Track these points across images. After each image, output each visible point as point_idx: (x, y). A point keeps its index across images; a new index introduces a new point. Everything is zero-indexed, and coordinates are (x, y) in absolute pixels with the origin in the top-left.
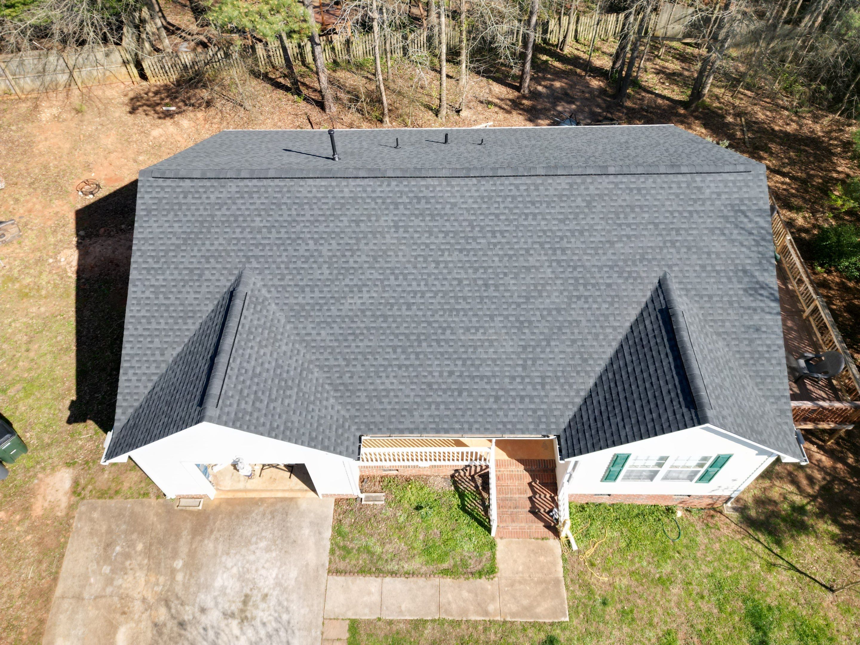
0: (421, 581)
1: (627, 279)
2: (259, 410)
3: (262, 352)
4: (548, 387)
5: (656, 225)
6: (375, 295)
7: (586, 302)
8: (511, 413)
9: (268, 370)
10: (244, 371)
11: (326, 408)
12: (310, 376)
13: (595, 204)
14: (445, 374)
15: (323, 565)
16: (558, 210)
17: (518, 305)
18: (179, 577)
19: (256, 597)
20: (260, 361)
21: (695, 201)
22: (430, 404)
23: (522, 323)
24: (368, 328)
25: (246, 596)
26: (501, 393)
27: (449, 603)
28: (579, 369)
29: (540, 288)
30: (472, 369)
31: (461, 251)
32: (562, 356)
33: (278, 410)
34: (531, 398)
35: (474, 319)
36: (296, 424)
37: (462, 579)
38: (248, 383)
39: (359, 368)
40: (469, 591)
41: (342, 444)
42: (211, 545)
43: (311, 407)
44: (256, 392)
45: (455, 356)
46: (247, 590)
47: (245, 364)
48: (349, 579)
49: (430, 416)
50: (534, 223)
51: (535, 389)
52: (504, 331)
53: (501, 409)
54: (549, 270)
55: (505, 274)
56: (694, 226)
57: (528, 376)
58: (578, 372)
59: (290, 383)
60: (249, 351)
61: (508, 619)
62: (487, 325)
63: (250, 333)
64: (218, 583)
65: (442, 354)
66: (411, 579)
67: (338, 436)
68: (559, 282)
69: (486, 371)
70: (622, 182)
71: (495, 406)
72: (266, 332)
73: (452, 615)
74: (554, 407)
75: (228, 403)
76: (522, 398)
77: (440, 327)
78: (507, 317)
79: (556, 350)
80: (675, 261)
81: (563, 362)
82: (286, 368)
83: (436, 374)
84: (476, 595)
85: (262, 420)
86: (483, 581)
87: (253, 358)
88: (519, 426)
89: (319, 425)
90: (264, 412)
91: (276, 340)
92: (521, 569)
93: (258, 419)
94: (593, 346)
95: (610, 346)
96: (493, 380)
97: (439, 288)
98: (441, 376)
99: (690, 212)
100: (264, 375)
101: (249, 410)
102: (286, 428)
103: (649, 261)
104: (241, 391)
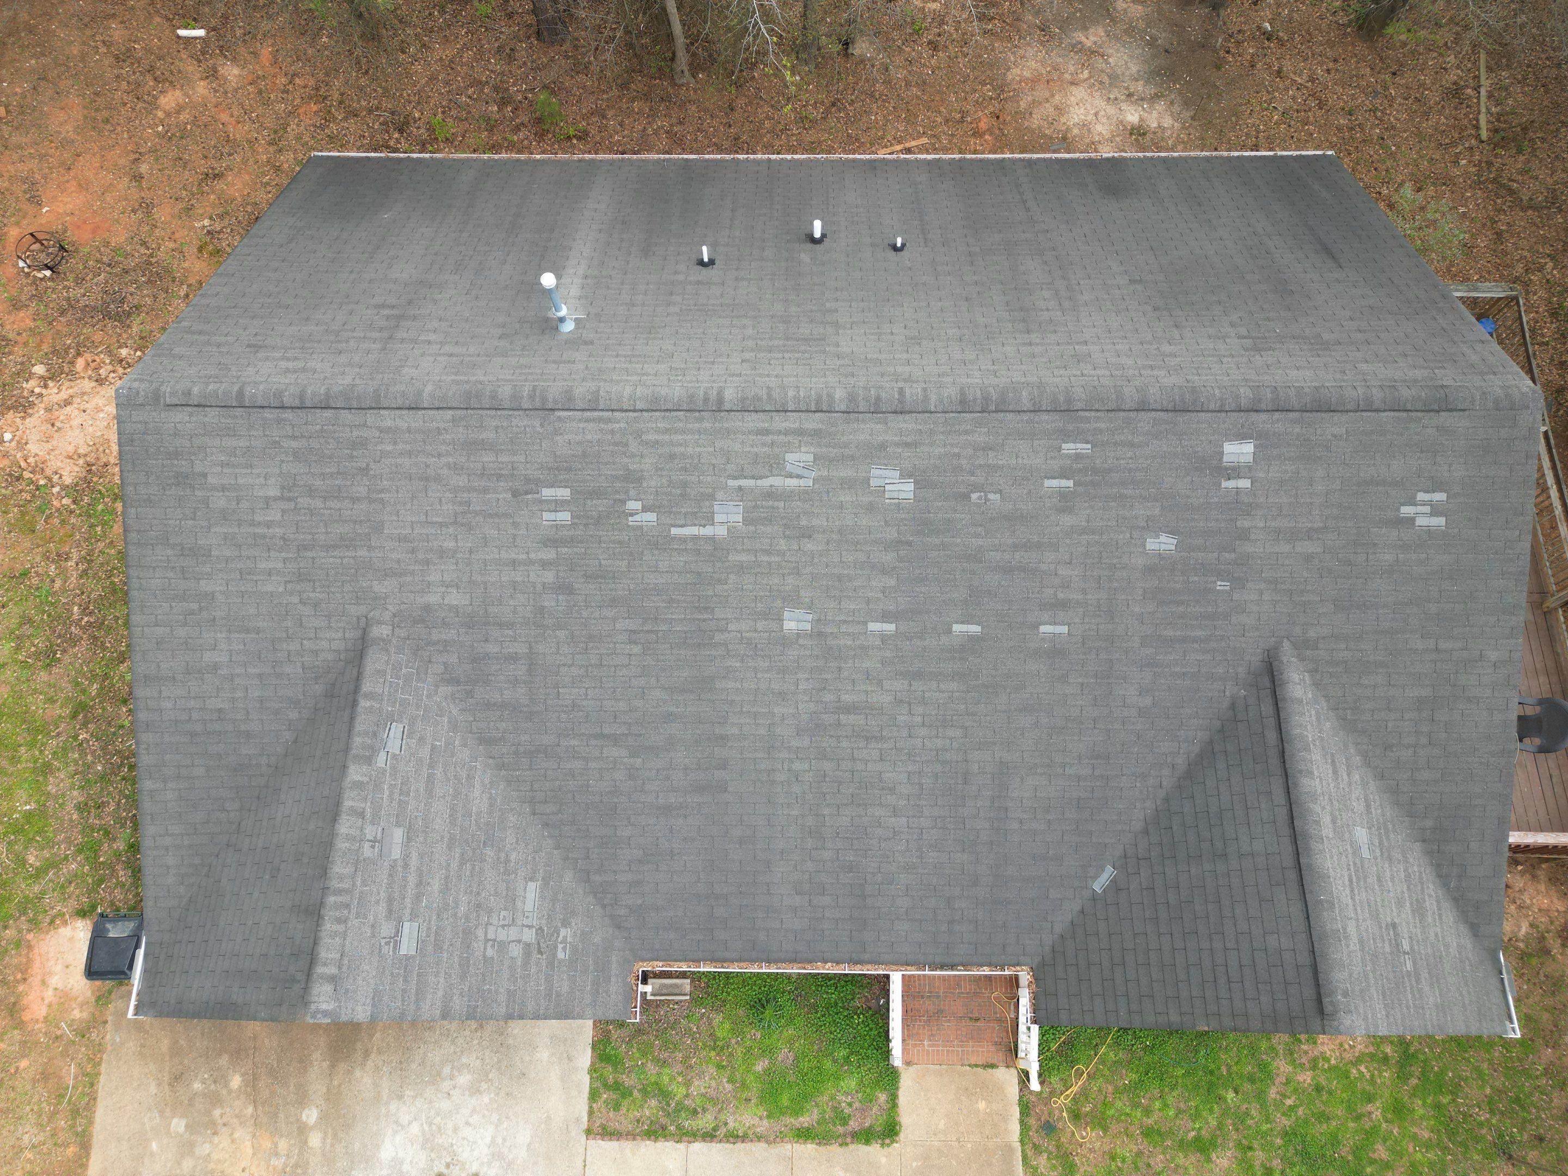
0: (759, 1148)
15: (578, 1120)
18: (315, 1140)
37: (834, 1147)
40: (847, 1169)
42: (367, 1081)
46: (440, 1167)
48: (627, 1146)
64: (387, 1152)
86: (872, 1149)
92: (942, 1126)
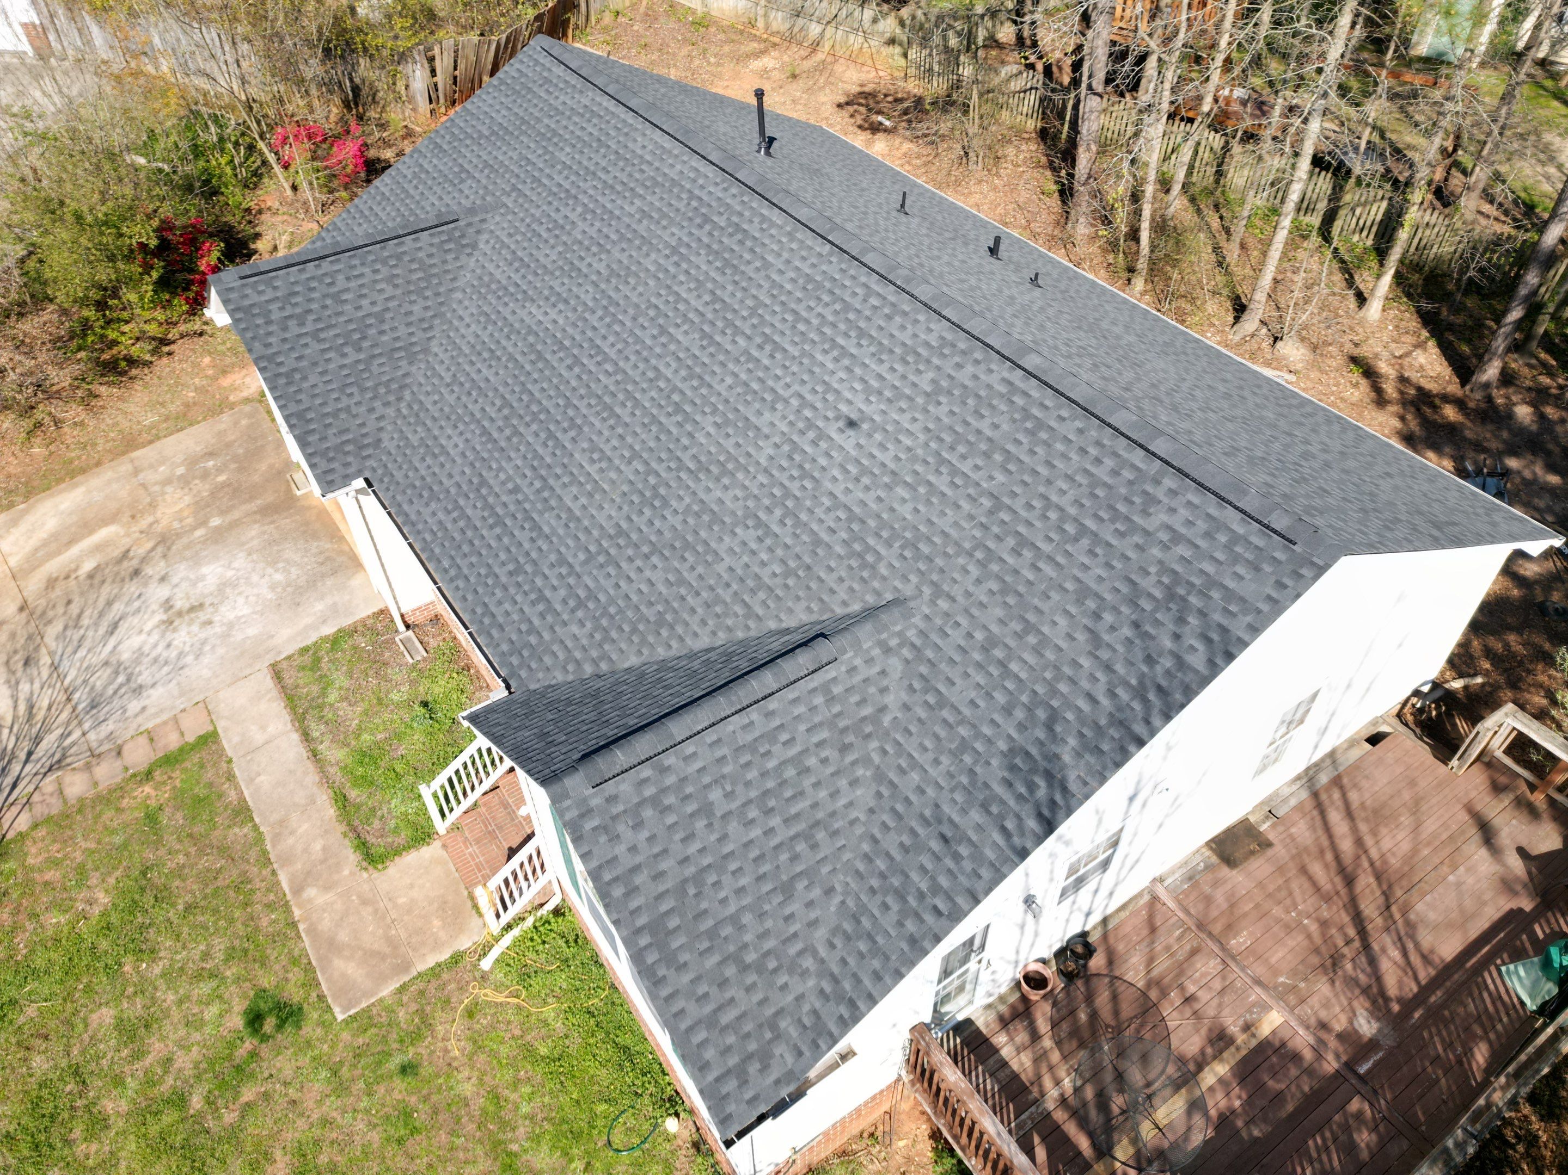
0: (312, 777)
1: (853, 554)
2: (285, 329)
3: (382, 285)
4: (580, 614)
5: (998, 505)
6: (561, 321)
7: (760, 540)
8: (507, 606)
9: (359, 308)
10: (328, 280)
11: (371, 410)
12: (403, 363)
13: (943, 399)
14: (510, 486)
15: (280, 653)
16: (883, 369)
17: (681, 466)
18: (199, 533)
19: (202, 616)
20: (365, 291)
21: (1116, 515)
22: (457, 507)
23: (656, 495)
24: (511, 358)
25: (201, 605)
26: (529, 568)
27: (292, 833)
28: (641, 627)
29: (730, 466)
30: (539, 506)
31: (704, 335)
32: (644, 588)
33: (307, 351)
34: (550, 609)
35: (615, 442)
36: (305, 385)
37: (343, 828)
38: (315, 295)
39: (451, 399)
40: (325, 849)
41: (331, 460)
42: (253, 533)
43: (354, 389)
44: (309, 311)
45: (543, 472)
46: (208, 602)
47: (341, 277)
48: (275, 693)
49: (440, 522)
50: (830, 366)
51: (564, 601)
52: (625, 488)
53: (505, 588)
54: (771, 451)
55: (715, 411)
56: (1060, 559)
57: (579, 576)
58: (634, 630)
59: (365, 344)
60: (366, 270)
61: (301, 927)
62: (617, 462)
63: (399, 257)
64: (205, 570)
65: (536, 455)
66: (310, 766)
67: (339, 448)
68: (762, 478)
69: (548, 522)
70: (1026, 394)
71: (504, 579)
72: (421, 275)
73: (274, 846)
74: (555, 648)
75: (261, 288)
76: (542, 598)
77: (572, 419)
78: (650, 471)
79: (648, 573)
80: (957, 591)
81: (635, 598)
82: (386, 327)
83: (502, 476)
84: (322, 862)
85: (272, 340)
86: (352, 857)
87: (360, 282)
88: (495, 633)
89: (335, 414)
90: (288, 335)
91: (420, 292)
92: (402, 900)
93: (269, 334)
94: (693, 611)
95: (714, 633)
96: (540, 543)
97: (627, 367)
98: (503, 483)
99: (1083, 530)
100: (348, 307)
101: (273, 317)
102: (288, 375)
103: (918, 555)
104: (295, 294)
